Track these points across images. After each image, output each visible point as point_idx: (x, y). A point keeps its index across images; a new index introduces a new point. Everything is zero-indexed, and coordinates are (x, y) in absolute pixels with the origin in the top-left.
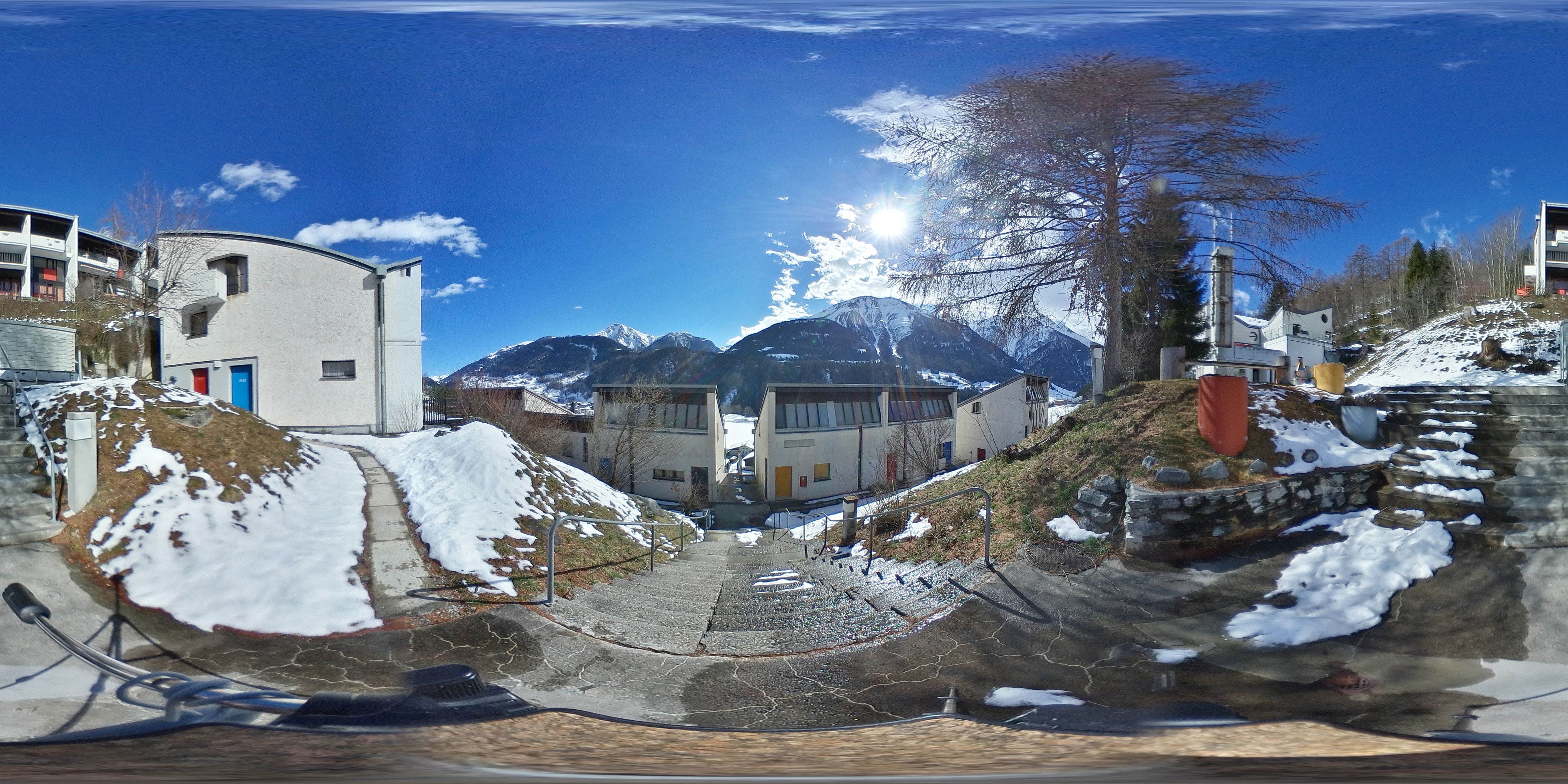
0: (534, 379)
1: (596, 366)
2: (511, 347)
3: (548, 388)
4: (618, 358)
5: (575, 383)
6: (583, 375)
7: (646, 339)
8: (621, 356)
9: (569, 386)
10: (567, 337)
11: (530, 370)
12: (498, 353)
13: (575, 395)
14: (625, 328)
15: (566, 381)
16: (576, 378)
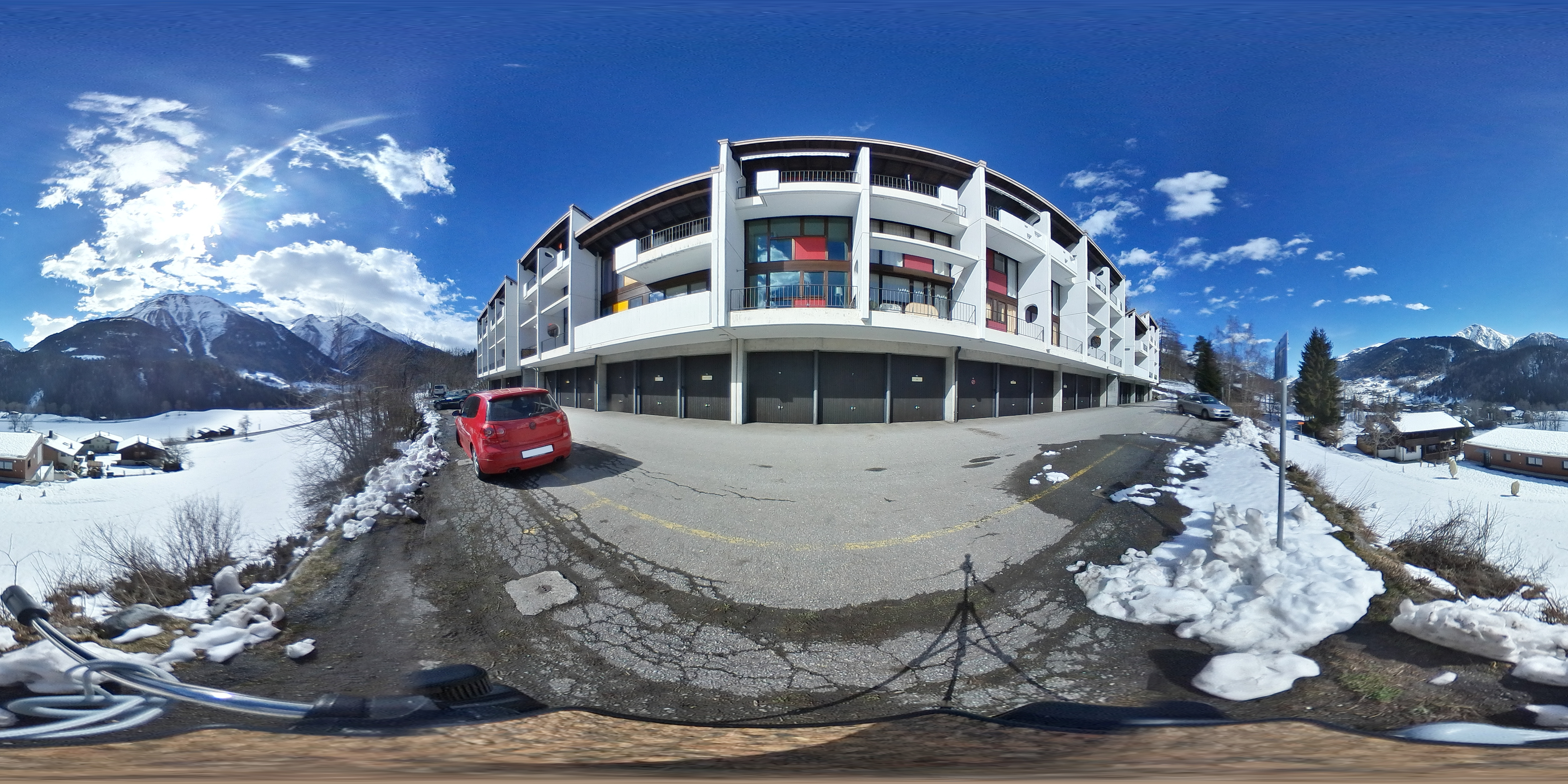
0: (1386, 382)
1: (1453, 368)
2: (1362, 349)
3: (1401, 391)
4: (1476, 359)
5: (1430, 386)
6: (1440, 377)
7: (1507, 341)
8: (1479, 357)
9: (1423, 389)
10: (1422, 338)
11: (1382, 373)
12: (1349, 355)
13: (1430, 399)
14: (1484, 328)
15: (1420, 384)
16: (1431, 381)
